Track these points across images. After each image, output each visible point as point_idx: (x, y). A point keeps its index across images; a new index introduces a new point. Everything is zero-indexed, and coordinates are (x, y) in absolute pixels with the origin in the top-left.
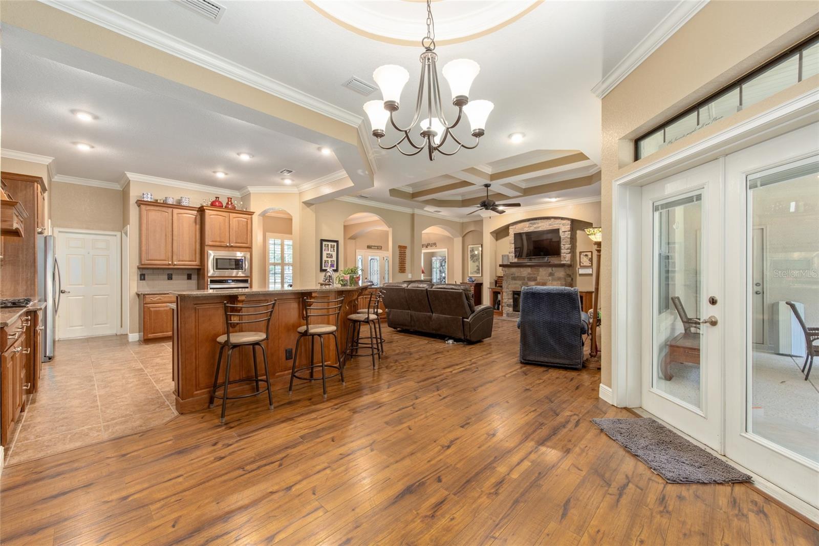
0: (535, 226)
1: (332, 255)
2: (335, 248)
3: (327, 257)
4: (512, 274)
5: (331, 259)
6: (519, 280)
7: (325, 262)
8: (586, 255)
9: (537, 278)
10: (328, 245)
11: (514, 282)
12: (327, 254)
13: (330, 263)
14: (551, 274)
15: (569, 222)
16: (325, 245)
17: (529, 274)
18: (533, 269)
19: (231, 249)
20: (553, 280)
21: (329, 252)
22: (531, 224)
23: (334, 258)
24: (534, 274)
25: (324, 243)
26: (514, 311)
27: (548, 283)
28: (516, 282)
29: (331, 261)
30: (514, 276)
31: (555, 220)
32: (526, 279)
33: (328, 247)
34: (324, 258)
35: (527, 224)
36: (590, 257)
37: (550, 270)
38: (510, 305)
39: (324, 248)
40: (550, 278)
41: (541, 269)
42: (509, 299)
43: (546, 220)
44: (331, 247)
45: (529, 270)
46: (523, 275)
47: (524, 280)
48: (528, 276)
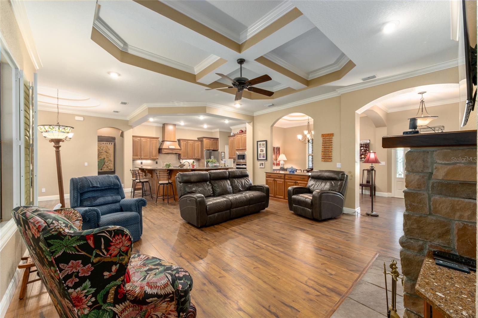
1: (263, 150)
2: (265, 146)
3: (261, 152)
5: (263, 153)
7: (260, 155)
10: (261, 144)
12: (261, 150)
13: (262, 155)
16: (259, 144)
19: (242, 150)
21: (262, 148)
23: (265, 152)
25: (259, 143)
29: (263, 154)
33: (261, 145)
34: (259, 152)
39: (259, 146)
44: (263, 145)
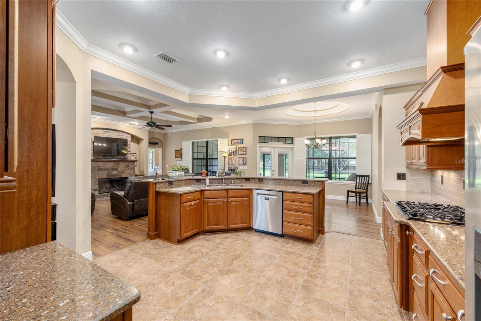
0: (108, 134)
4: (98, 167)
6: (105, 170)
8: (133, 155)
9: (118, 169)
11: (100, 172)
14: (127, 166)
15: (130, 136)
17: (113, 166)
18: (115, 163)
20: (129, 169)
22: (105, 132)
24: (116, 166)
26: (99, 193)
27: (126, 171)
28: (102, 172)
30: (99, 168)
31: (122, 133)
32: (110, 170)
35: (102, 131)
36: (135, 156)
37: (127, 163)
38: (97, 189)
40: (127, 168)
41: (121, 163)
42: (95, 185)
43: (116, 132)
45: (112, 164)
46: (108, 167)
47: (109, 170)
48: (112, 168)
